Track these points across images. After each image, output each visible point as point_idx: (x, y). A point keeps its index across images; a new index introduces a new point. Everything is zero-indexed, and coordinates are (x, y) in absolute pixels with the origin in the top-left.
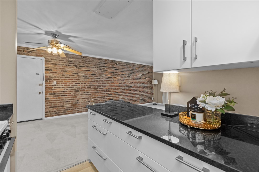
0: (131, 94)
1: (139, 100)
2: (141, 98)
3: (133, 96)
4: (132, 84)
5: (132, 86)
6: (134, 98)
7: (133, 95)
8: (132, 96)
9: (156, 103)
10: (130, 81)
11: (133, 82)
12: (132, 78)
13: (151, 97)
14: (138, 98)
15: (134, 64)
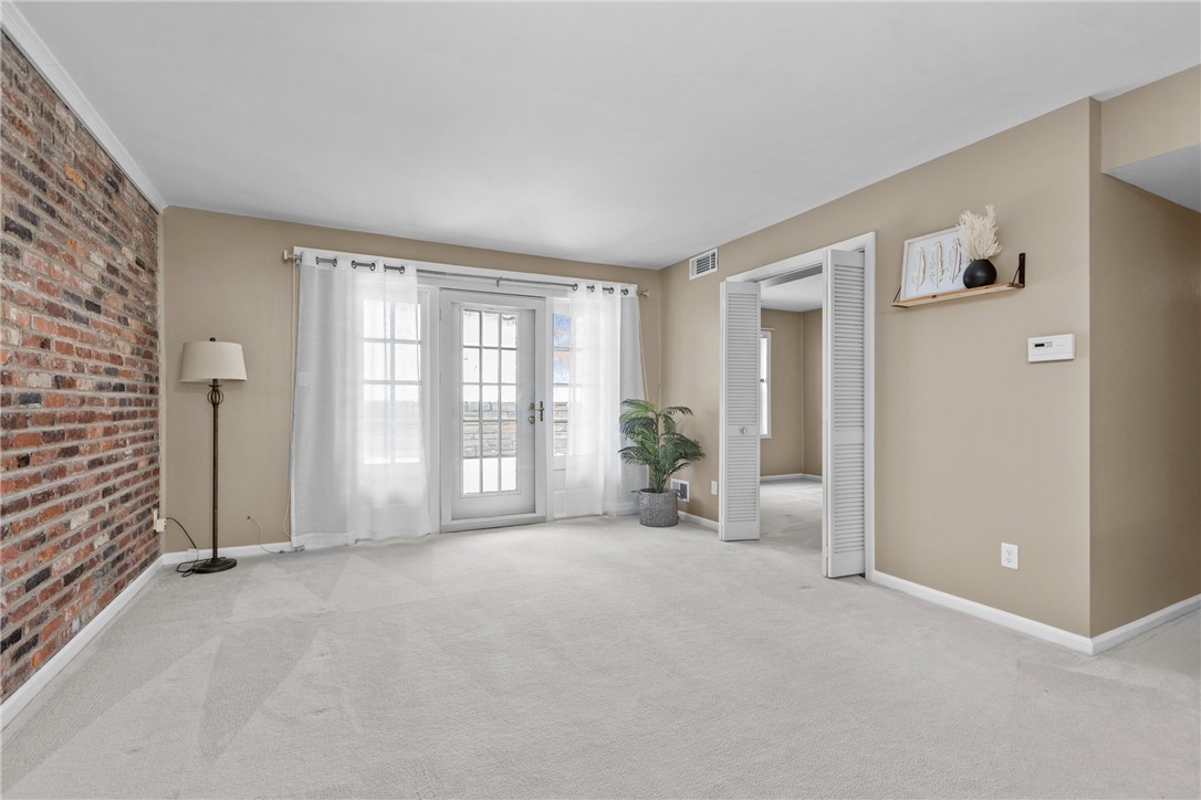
0: (31, 512)
1: (93, 563)
2: (101, 541)
3: (54, 535)
4: (37, 362)
5: (36, 399)
6: (56, 549)
7: (46, 515)
8: (41, 538)
9: (223, 552)
10: (18, 325)
11: (45, 344)
12: (42, 286)
13: (149, 511)
14: (82, 545)
15: (53, 95)
